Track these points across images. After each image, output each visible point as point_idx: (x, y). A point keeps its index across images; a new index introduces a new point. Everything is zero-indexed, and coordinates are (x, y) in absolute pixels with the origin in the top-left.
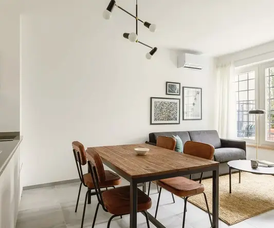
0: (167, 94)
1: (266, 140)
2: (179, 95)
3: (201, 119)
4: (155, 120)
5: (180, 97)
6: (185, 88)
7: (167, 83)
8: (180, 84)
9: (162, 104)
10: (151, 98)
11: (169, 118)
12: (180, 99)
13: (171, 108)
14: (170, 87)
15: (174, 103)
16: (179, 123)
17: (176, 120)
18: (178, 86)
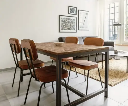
0: (69, 14)
1: (125, 41)
2: (76, 15)
3: (89, 30)
4: (62, 29)
5: (77, 16)
6: (79, 11)
7: (69, 7)
8: (77, 8)
9: (66, 20)
10: (60, 16)
11: (70, 29)
12: (77, 17)
13: (71, 22)
14: (71, 10)
15: (73, 19)
16: (76, 32)
17: (75, 30)
18: (75, 9)
